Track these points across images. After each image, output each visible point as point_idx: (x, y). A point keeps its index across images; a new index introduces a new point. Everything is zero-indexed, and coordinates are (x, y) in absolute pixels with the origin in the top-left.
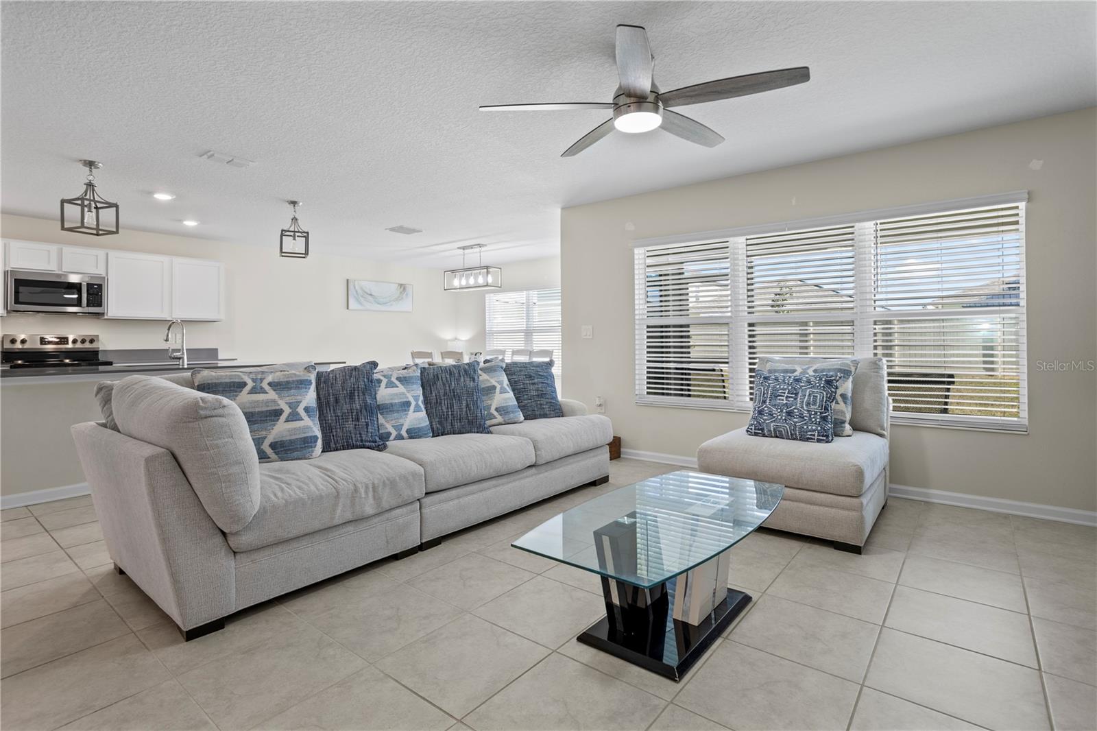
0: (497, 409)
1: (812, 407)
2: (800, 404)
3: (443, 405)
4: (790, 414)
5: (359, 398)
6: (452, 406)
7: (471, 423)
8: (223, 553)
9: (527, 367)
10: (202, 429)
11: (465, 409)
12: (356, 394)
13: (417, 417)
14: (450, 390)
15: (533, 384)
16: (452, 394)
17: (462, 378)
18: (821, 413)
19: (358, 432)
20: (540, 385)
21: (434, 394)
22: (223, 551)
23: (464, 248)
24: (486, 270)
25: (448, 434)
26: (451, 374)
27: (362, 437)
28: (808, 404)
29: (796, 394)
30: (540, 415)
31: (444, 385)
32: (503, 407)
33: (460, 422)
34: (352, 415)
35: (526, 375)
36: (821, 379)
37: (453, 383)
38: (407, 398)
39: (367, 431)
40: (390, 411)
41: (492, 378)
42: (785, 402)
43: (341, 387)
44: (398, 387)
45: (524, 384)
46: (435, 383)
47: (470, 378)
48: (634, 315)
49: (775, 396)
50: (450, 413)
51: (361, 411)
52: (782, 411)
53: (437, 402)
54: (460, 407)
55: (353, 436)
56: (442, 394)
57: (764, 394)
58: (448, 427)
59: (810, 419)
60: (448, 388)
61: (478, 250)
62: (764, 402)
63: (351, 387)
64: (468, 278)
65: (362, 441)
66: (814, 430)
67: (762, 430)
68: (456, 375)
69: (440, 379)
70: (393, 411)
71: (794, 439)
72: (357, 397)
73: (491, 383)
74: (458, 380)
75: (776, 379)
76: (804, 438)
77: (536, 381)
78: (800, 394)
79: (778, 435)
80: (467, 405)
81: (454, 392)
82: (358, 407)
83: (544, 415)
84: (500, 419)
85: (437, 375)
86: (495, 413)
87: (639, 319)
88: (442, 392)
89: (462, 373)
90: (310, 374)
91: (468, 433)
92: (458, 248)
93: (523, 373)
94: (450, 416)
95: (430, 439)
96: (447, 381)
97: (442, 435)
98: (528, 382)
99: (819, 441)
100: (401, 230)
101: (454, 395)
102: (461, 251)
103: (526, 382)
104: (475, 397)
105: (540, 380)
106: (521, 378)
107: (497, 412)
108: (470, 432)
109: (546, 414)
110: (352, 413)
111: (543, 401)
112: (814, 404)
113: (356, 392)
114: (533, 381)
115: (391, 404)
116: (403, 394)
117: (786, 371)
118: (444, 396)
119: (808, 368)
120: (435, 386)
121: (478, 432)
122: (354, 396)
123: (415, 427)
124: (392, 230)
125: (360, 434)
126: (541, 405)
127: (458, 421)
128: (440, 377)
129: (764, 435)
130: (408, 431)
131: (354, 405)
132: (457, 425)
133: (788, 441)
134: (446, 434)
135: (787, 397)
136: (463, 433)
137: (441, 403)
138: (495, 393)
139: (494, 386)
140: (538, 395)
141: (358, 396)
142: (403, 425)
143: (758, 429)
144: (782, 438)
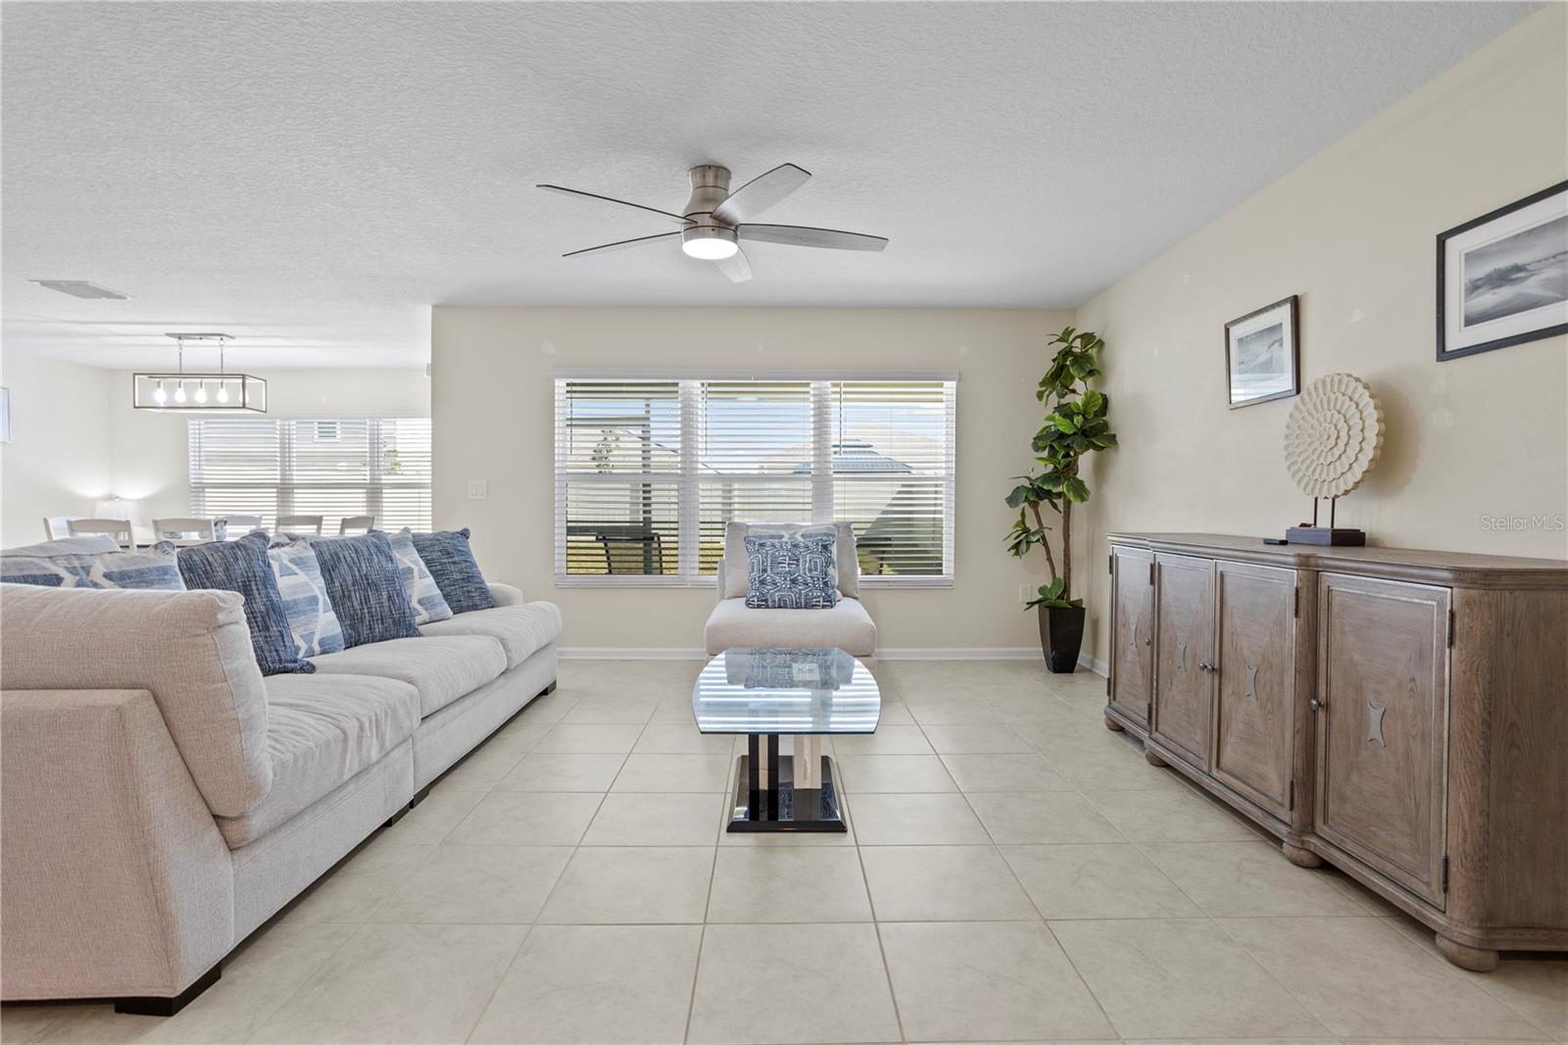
0: (420, 602)
1: (815, 573)
2: (802, 570)
3: (354, 599)
4: (794, 581)
5: (260, 594)
6: (367, 600)
7: (397, 623)
8: (222, 854)
9: (438, 540)
10: (219, 646)
11: (387, 604)
12: (254, 588)
13: (327, 622)
14: (361, 576)
15: (454, 563)
16: (365, 582)
17: (375, 557)
18: (823, 579)
19: (273, 648)
20: (464, 565)
21: (337, 584)
22: (222, 849)
23: (180, 337)
24: (241, 381)
25: (365, 643)
26: (356, 552)
27: (279, 655)
28: (810, 570)
29: (798, 560)
30: (468, 606)
31: (350, 568)
32: (427, 598)
33: (383, 623)
34: (257, 622)
35: (441, 551)
36: (817, 544)
37: (363, 566)
38: (313, 590)
39: (285, 646)
40: (295, 612)
41: (404, 556)
42: (787, 569)
43: (224, 578)
44: (296, 574)
45: (441, 564)
46: (336, 567)
47: (386, 556)
48: (554, 469)
49: (775, 563)
50: (366, 611)
51: (268, 615)
52: (785, 579)
53: (344, 596)
54: (379, 601)
55: (267, 654)
56: (350, 583)
57: (763, 562)
58: (365, 632)
59: (814, 585)
60: (357, 573)
61: (216, 341)
62: (765, 571)
63: (242, 576)
64: (190, 390)
65: (280, 661)
66: (819, 597)
67: (766, 601)
68: (366, 553)
69: (343, 560)
70: (299, 612)
71: (798, 608)
72: (256, 592)
73: (405, 564)
74: (370, 561)
75: (773, 546)
76: (809, 606)
77: (457, 559)
78: (801, 561)
79: (782, 605)
80: (390, 598)
81: (367, 579)
82: (263, 609)
83: (473, 605)
84: (424, 616)
85: (337, 554)
86: (419, 607)
87: (558, 474)
88: (349, 579)
89: (373, 550)
90: (168, 557)
91: (393, 638)
92: (167, 335)
93: (437, 548)
94: (367, 615)
95: (342, 653)
96: (354, 563)
97: (356, 645)
98: (446, 561)
99: (824, 607)
100: (82, 290)
101: (368, 583)
102: (175, 341)
103: (443, 561)
104: (397, 584)
105: (462, 558)
106: (435, 555)
107: (421, 605)
108: (397, 636)
109: (476, 605)
110: (254, 617)
111: (472, 588)
112: (816, 570)
113: (253, 583)
114: (453, 560)
115: (295, 601)
116: (307, 584)
117: (773, 537)
118: (354, 586)
119: (795, 533)
120: (337, 570)
121: (407, 636)
122: (252, 590)
123: (329, 635)
124: (43, 283)
125: (277, 651)
126: (469, 592)
127: (379, 622)
128: (341, 556)
129: (767, 607)
130: (321, 643)
131: (254, 605)
132: (378, 628)
133: (793, 610)
134: (362, 644)
135: (789, 564)
136: (386, 640)
137: (350, 597)
138: (413, 577)
139: (410, 568)
140: (464, 579)
141: (258, 589)
142: (313, 633)
143: (762, 601)
144: (786, 607)
